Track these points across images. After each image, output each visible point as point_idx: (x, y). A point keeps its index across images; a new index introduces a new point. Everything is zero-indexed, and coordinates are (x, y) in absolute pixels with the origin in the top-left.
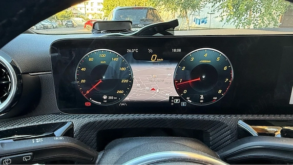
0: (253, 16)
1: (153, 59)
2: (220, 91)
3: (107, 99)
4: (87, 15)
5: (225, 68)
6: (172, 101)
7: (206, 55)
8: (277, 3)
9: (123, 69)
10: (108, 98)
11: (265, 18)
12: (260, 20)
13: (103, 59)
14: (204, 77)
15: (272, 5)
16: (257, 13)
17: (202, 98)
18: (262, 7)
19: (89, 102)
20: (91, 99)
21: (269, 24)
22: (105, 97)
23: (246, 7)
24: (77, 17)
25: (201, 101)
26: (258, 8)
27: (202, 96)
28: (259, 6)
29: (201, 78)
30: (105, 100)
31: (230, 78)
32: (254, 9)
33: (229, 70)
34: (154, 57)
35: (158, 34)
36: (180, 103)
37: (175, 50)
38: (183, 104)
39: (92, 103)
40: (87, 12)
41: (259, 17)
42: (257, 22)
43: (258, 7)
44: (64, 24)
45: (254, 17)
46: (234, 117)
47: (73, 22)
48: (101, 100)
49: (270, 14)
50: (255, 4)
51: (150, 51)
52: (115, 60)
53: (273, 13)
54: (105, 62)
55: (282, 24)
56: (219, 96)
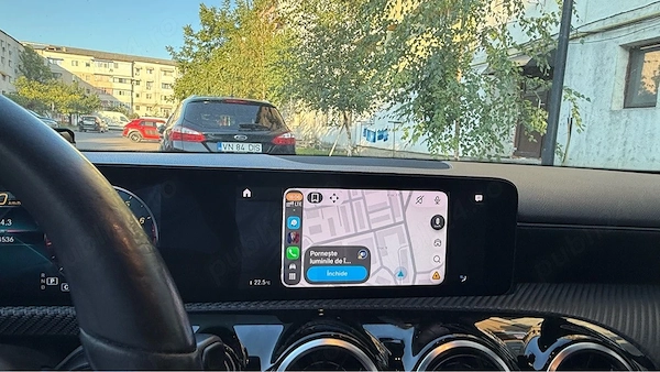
0: (460, 132)
8: (498, 112)
11: (481, 138)
12: (473, 140)
15: (491, 115)
16: (467, 128)
21: (489, 148)
32: (462, 120)
34: (3, 198)
38: (66, 287)
40: (136, 100)
42: (468, 144)
44: (75, 123)
45: (463, 135)
47: (99, 120)
49: (488, 131)
53: (494, 130)
55: (518, 150)
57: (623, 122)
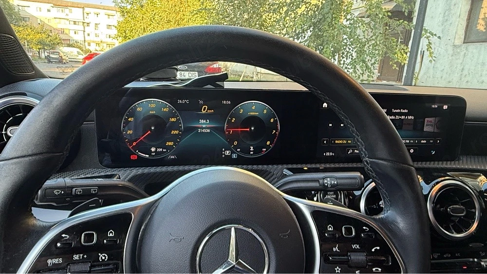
0: (342, 62)
1: (204, 110)
2: (268, 143)
3: (156, 152)
4: (86, 44)
5: (272, 120)
6: (223, 153)
7: (254, 108)
8: (371, 47)
9: (173, 120)
10: (156, 150)
11: (358, 67)
12: (352, 68)
13: (152, 109)
14: (253, 129)
15: (365, 49)
16: (347, 59)
17: (252, 149)
18: (352, 51)
19: (135, 154)
20: (137, 151)
21: (362, 74)
22: (153, 149)
23: (332, 49)
24: (69, 46)
25: (251, 153)
26: (348, 52)
27: (252, 148)
28: (350, 49)
29: (250, 129)
30: (153, 152)
31: (277, 130)
32: (343, 53)
33: (275, 121)
34: (205, 108)
35: (209, 86)
36: (231, 154)
37: (225, 102)
38: (234, 156)
39: (139, 156)
40: (87, 38)
41: (350, 64)
42: (348, 71)
43: (348, 50)
44: (43, 56)
45: (344, 64)
46: (280, 166)
47: (62, 54)
48: (150, 153)
49: (364, 62)
50: (344, 45)
51: (201, 102)
52: (165, 110)
53: (367, 60)
54: (155, 112)
55: (381, 75)
56: (267, 147)
57: (462, 53)
